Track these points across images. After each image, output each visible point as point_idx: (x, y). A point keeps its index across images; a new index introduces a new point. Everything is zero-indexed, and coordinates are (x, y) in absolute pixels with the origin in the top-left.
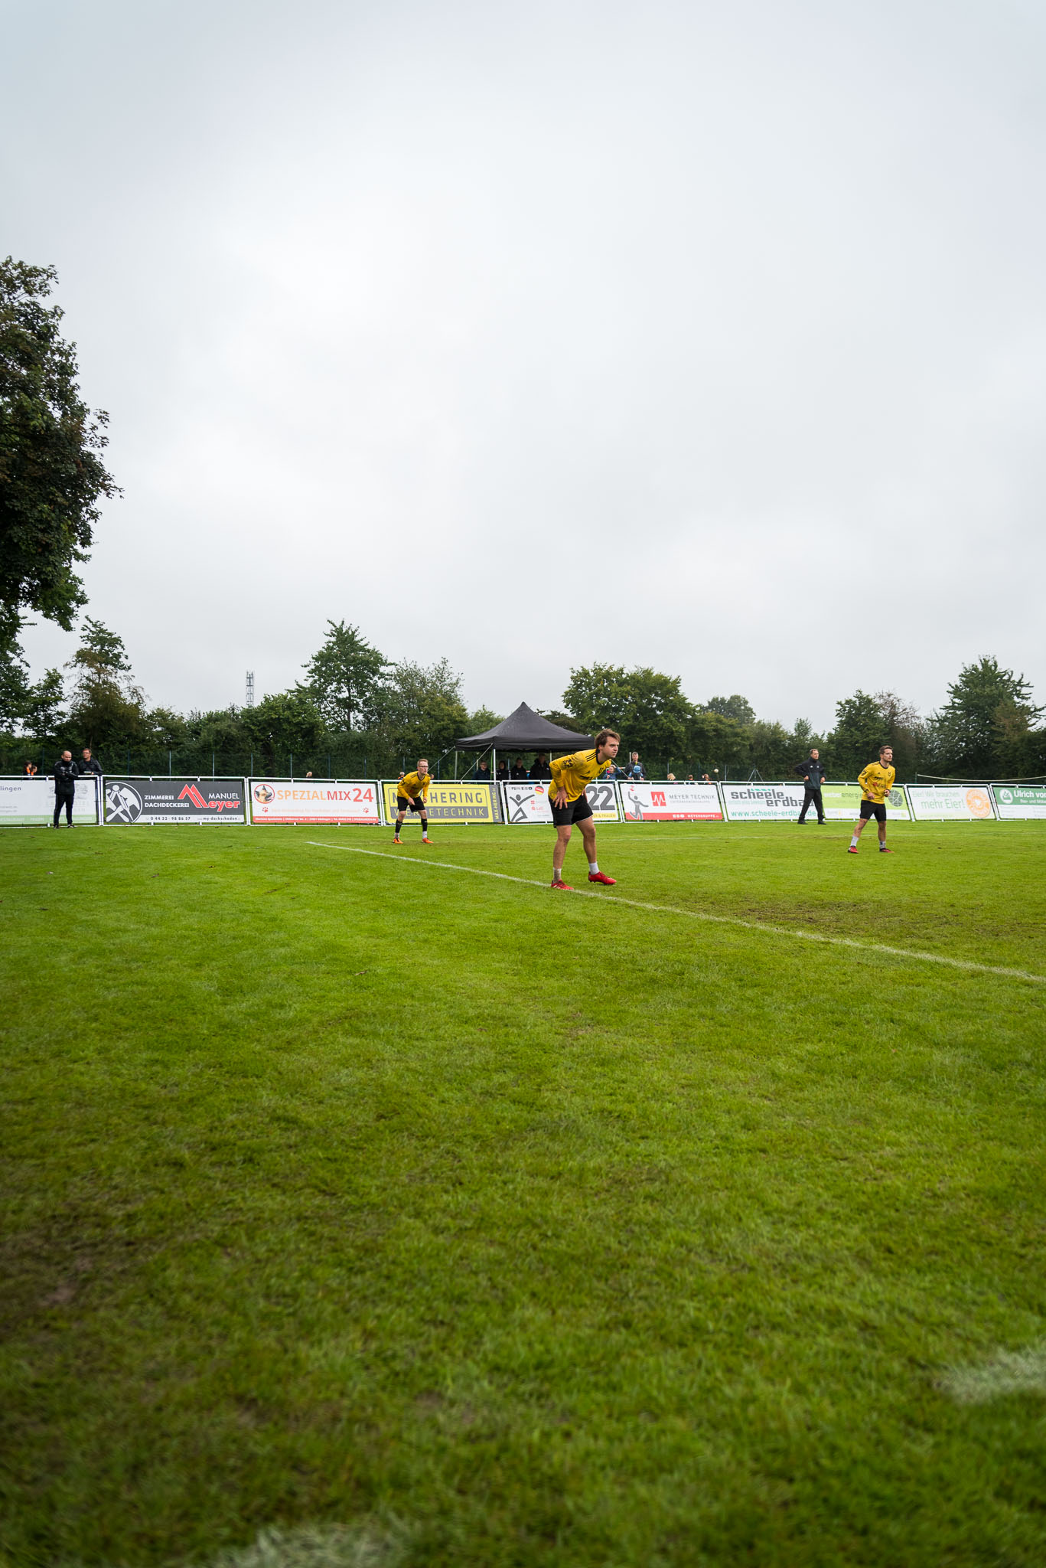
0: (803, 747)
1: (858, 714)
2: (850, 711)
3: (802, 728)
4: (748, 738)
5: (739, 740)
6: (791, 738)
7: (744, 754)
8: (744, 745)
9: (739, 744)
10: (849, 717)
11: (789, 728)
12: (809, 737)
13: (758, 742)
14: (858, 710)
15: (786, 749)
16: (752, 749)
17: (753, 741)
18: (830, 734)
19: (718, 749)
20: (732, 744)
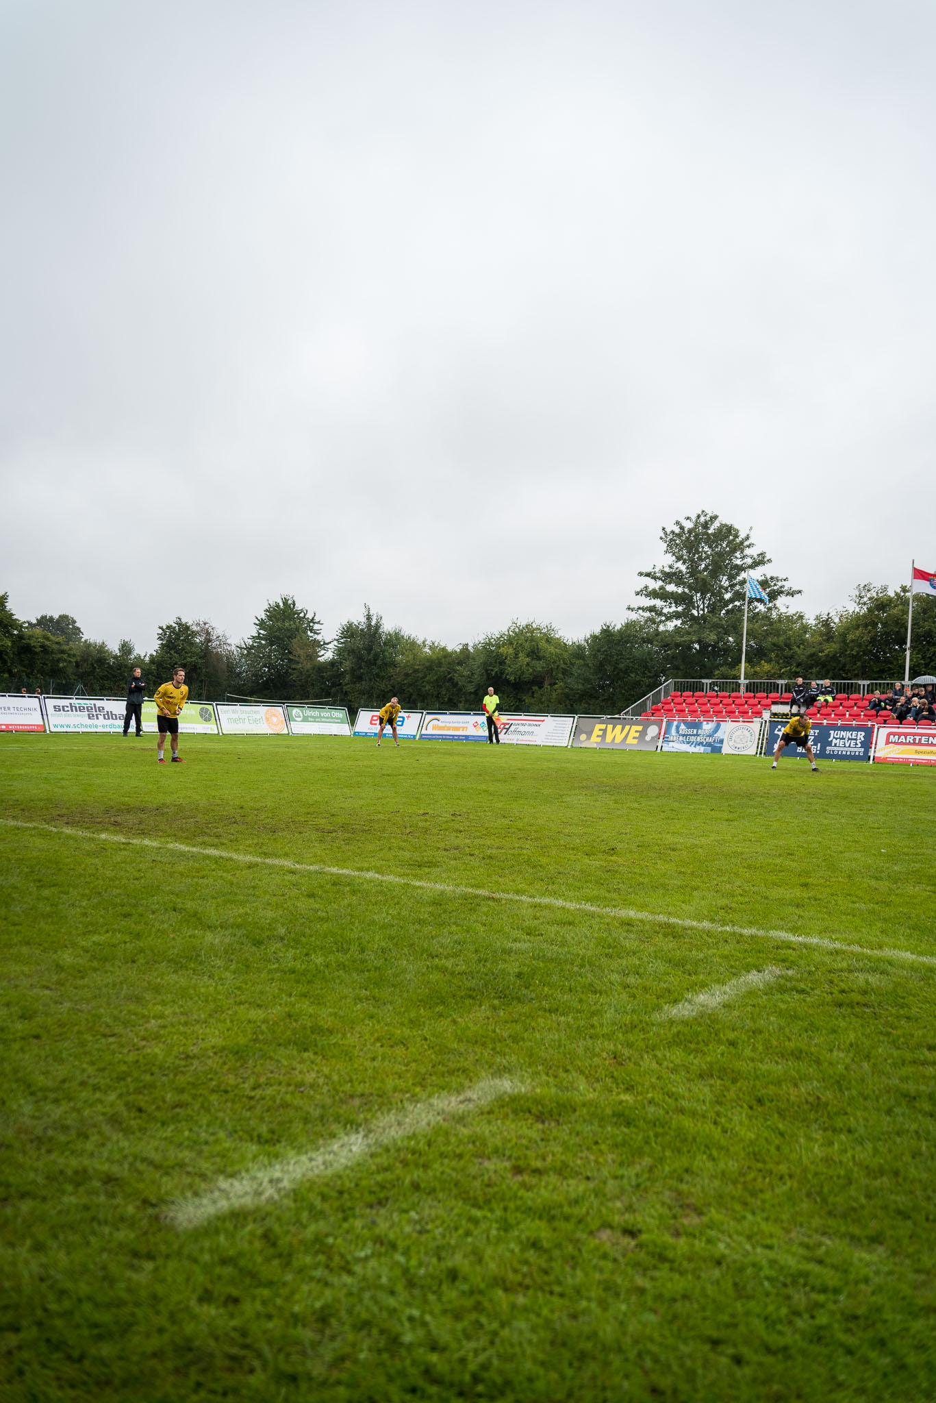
0: (126, 666)
1: (177, 639)
2: (170, 636)
3: (126, 648)
4: (74, 655)
5: (65, 656)
6: (116, 657)
7: (70, 670)
8: (70, 662)
9: (65, 660)
10: (169, 641)
11: (114, 647)
12: (132, 657)
13: (85, 660)
14: (178, 635)
15: (110, 667)
16: (78, 665)
17: (79, 659)
18: (151, 655)
19: (44, 664)
20: (59, 660)
